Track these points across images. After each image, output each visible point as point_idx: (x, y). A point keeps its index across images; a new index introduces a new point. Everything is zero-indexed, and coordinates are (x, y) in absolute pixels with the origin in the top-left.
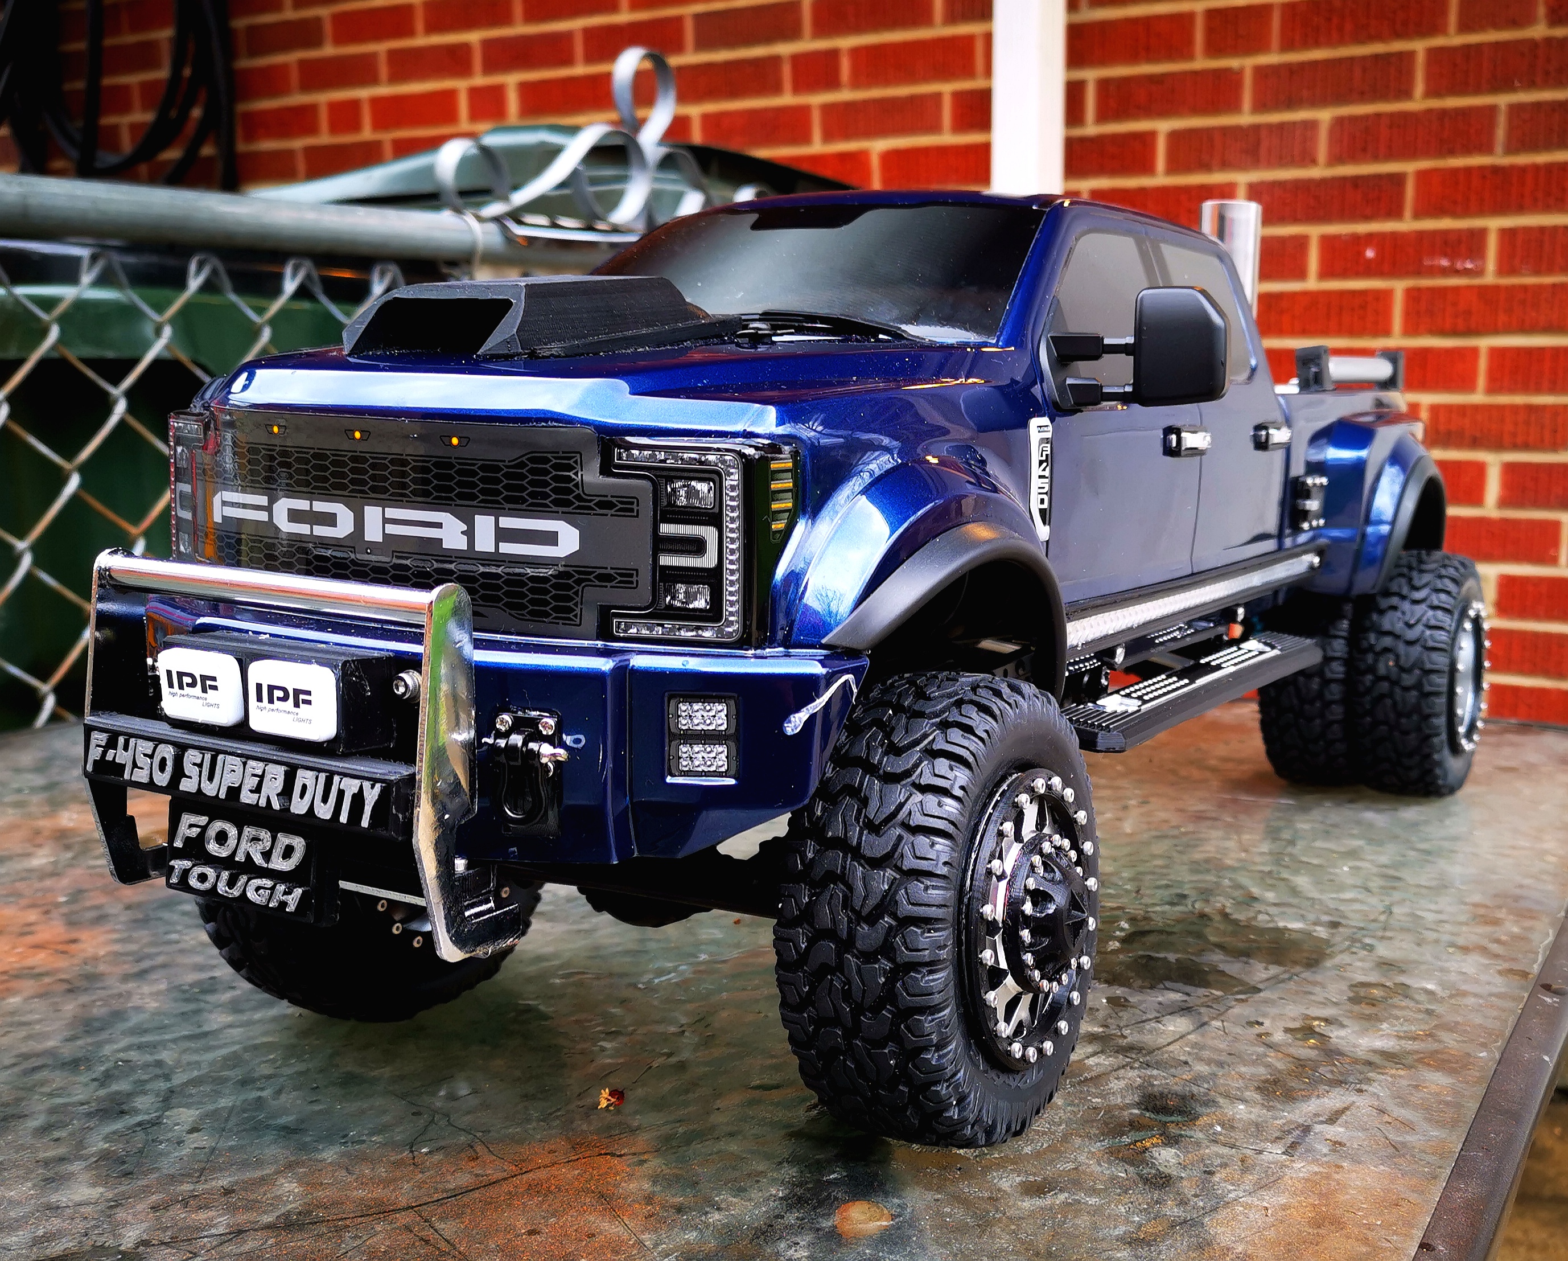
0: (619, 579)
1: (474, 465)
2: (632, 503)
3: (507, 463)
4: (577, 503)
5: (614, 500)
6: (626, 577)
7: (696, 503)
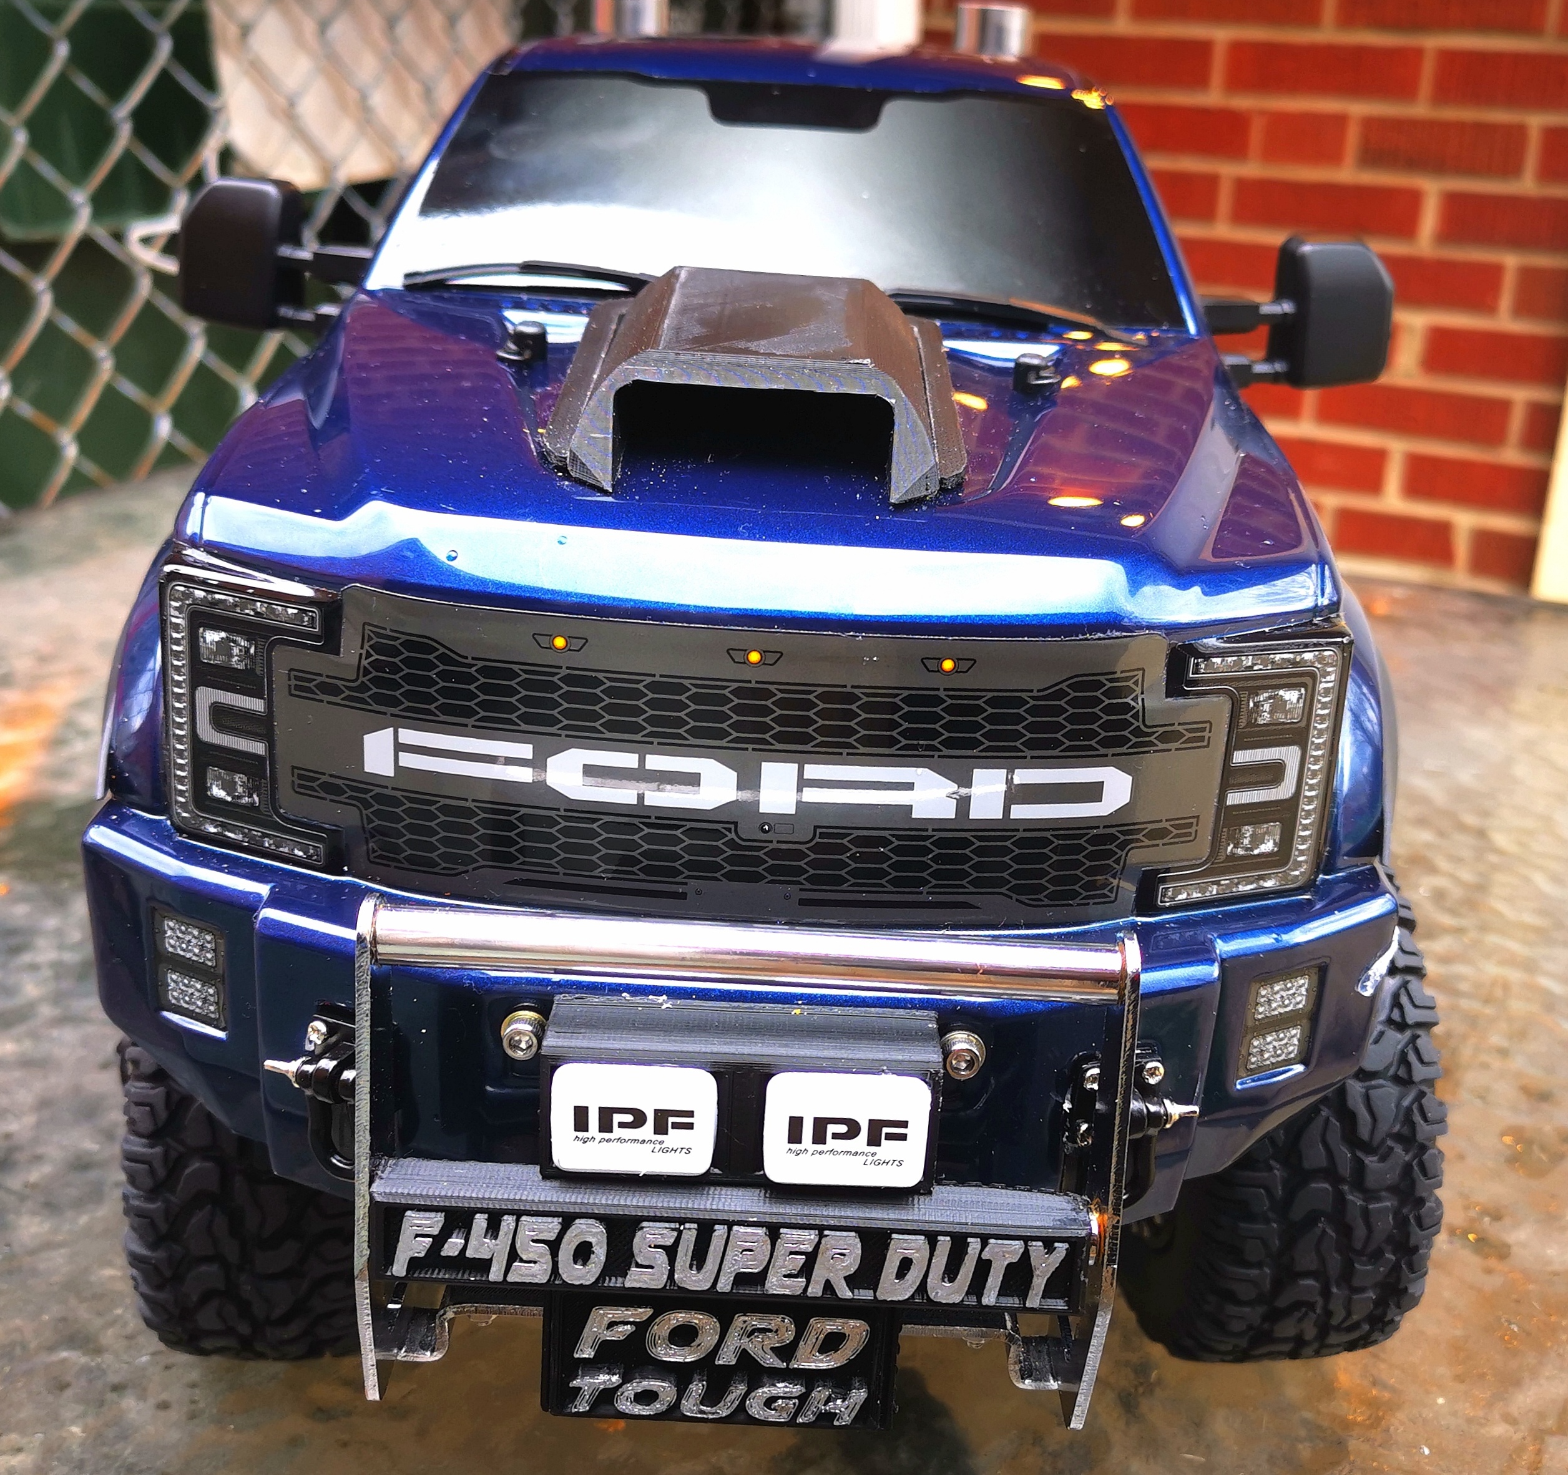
0: (1175, 832)
1: (979, 698)
2: (1204, 730)
3: (1035, 694)
4: (1134, 741)
5: (1182, 728)
6: (1184, 828)
7: (1281, 718)
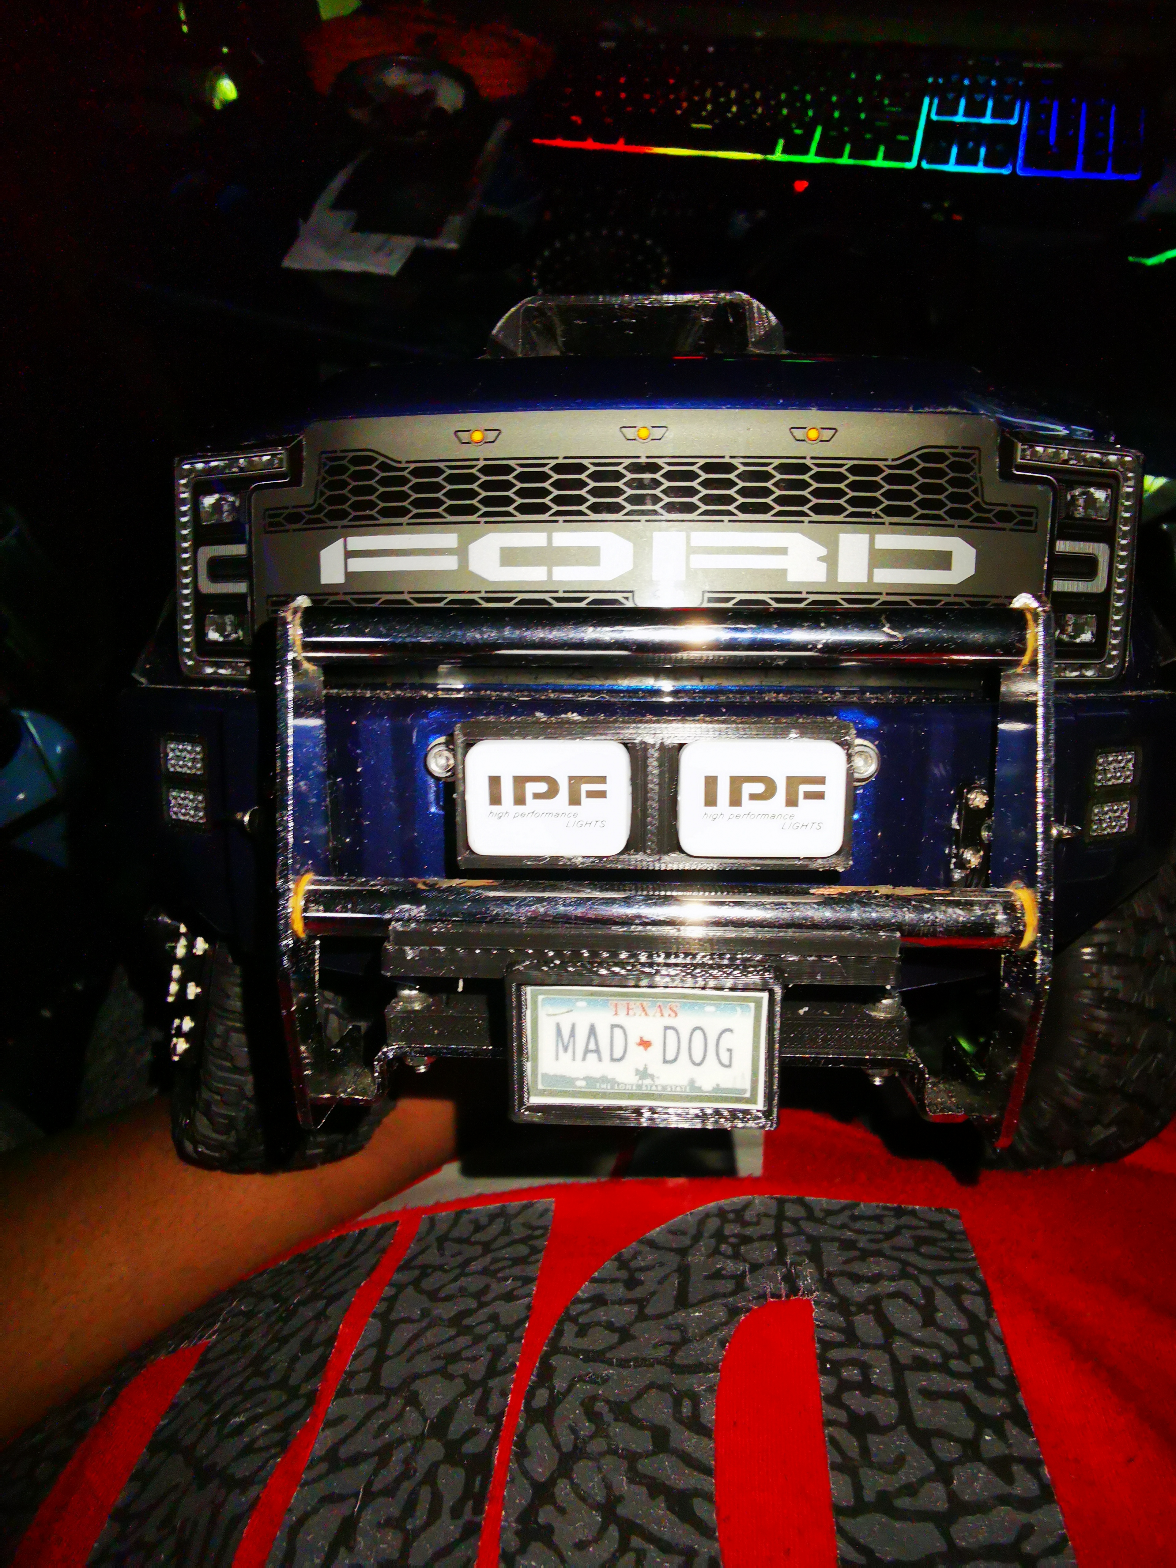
1: (841, 466)
2: (1031, 514)
3: (889, 463)
4: (976, 515)
5: (1013, 510)
7: (1092, 514)
